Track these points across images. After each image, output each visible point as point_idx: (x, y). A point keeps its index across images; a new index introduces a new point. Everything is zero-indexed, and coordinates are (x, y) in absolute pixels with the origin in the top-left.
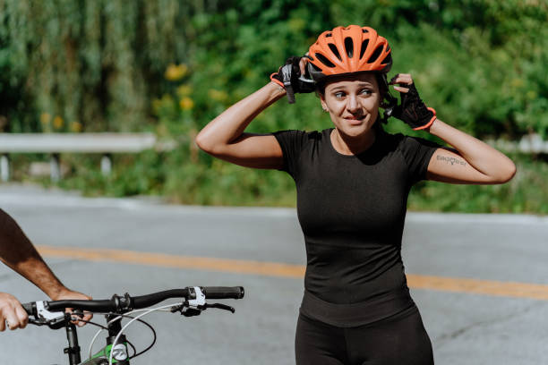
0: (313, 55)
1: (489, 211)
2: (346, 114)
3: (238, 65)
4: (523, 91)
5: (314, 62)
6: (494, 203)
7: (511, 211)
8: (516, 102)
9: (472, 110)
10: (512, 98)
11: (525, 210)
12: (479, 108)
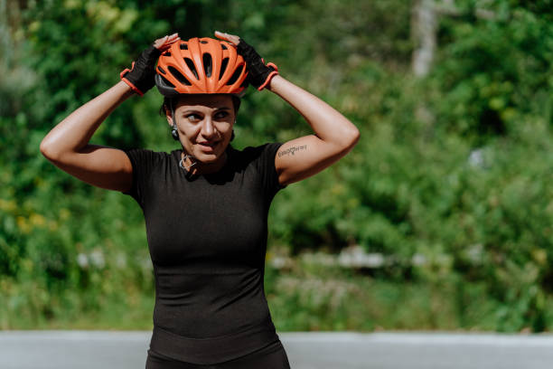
0: (165, 68)
1: (308, 329)
2: (200, 139)
3: (27, 175)
4: (343, 199)
5: (165, 76)
6: (314, 322)
7: (332, 329)
8: (336, 211)
9: (288, 220)
10: (331, 207)
11: (348, 328)
12: (296, 217)
